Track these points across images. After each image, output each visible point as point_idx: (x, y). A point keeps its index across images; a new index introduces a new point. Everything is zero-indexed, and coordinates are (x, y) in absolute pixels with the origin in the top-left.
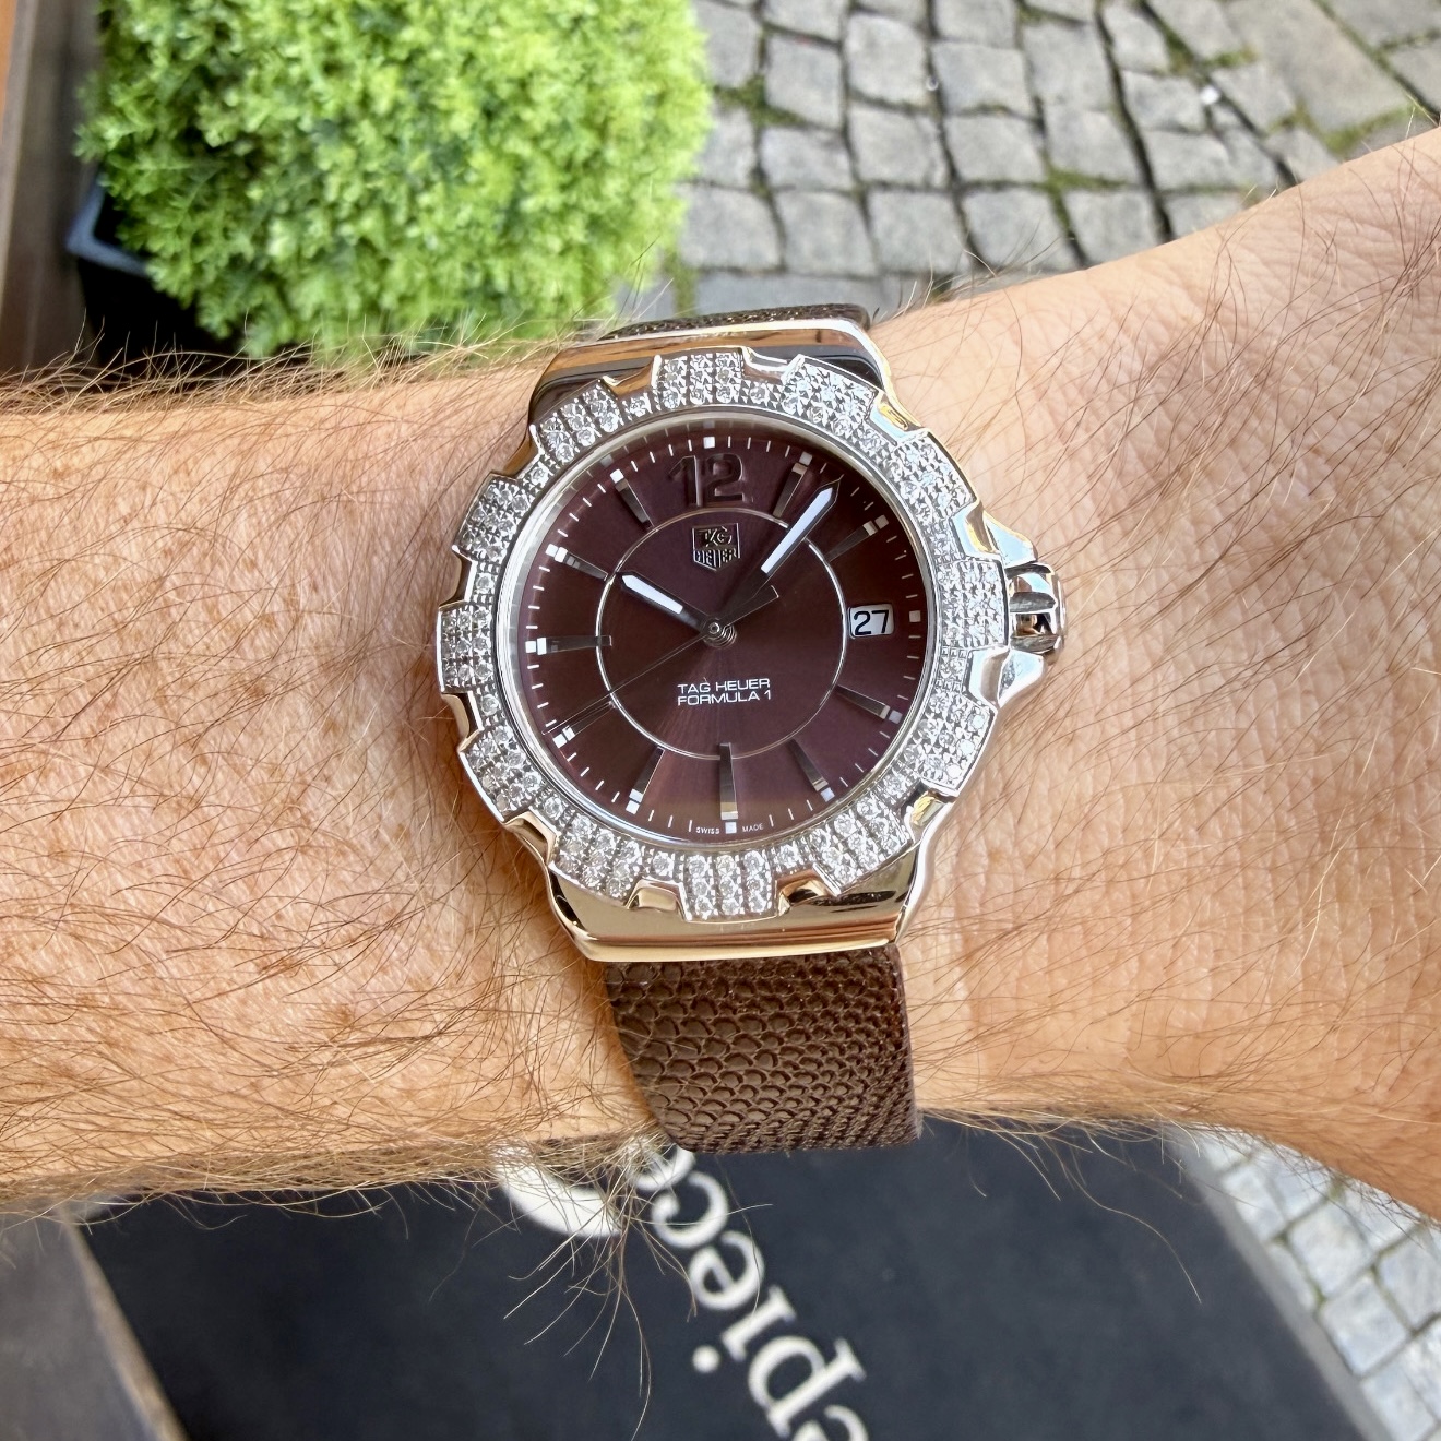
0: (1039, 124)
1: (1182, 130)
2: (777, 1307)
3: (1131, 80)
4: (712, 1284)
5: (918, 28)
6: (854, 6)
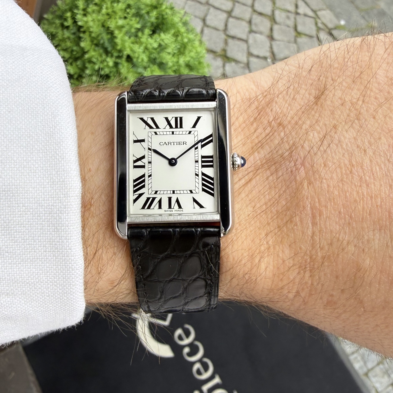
4: (199, 372)
5: (268, 37)
6: (251, 31)
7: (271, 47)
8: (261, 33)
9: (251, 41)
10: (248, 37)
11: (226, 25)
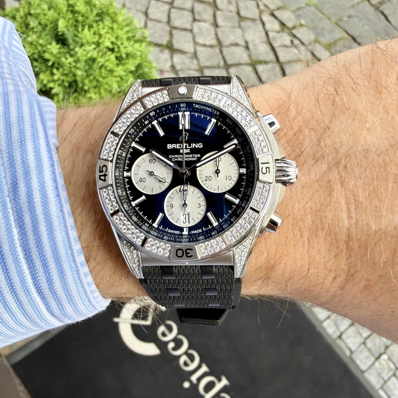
0: (247, 48)
1: (286, 46)
2: (204, 368)
3: (271, 34)
4: (186, 364)
5: (212, 24)
6: (195, 20)
7: (216, 35)
8: (204, 21)
9: (195, 30)
10: (192, 26)
11: (169, 17)
